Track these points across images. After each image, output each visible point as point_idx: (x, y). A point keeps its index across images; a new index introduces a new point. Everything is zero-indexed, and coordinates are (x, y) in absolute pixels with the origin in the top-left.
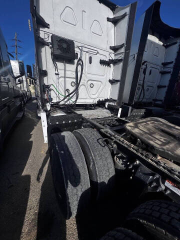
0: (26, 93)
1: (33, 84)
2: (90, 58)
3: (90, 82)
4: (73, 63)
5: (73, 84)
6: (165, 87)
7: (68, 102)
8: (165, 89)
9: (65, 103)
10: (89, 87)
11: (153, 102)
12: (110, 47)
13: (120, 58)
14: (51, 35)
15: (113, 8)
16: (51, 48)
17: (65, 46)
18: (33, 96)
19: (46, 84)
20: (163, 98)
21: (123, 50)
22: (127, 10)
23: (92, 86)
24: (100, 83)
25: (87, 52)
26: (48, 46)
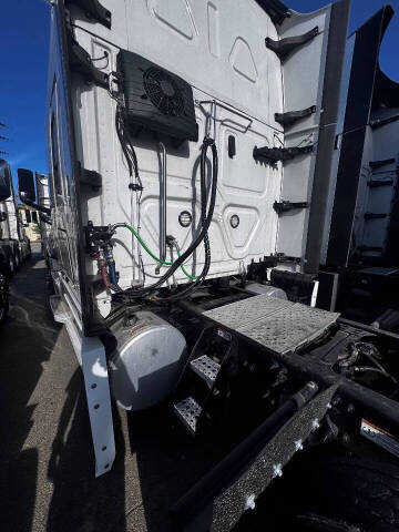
0: (16, 246)
1: (35, 221)
2: (232, 140)
3: (231, 211)
4: (185, 153)
5: (186, 219)
6: (383, 216)
7: (171, 280)
8: (385, 222)
9: (161, 282)
10: (228, 226)
11: (358, 252)
12: (277, 115)
13: (304, 145)
14: (116, 51)
15: (278, 16)
16: (114, 95)
17: (168, 90)
18: (36, 249)
19: (97, 223)
20: (381, 244)
21: (311, 123)
22: (321, 21)
23: (235, 222)
24: (253, 212)
25: (222, 122)
26: (106, 86)
